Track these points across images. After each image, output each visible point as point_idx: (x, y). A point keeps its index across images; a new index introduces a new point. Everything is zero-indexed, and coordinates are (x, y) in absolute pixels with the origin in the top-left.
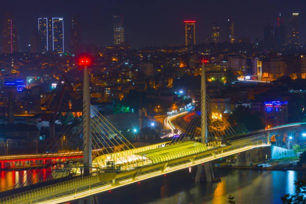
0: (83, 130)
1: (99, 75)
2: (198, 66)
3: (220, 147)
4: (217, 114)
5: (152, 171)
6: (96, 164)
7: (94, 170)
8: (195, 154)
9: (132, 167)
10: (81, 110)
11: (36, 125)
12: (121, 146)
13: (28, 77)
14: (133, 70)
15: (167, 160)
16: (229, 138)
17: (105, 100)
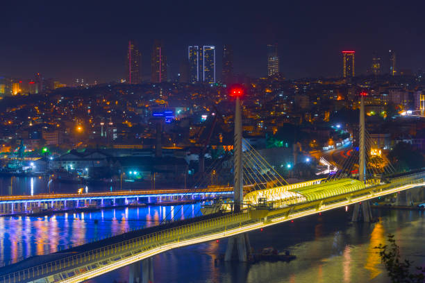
0: (234, 164)
1: (252, 107)
2: (357, 99)
3: (378, 185)
4: (376, 150)
5: (307, 209)
6: (247, 200)
7: (245, 206)
8: (352, 192)
9: (285, 204)
10: (232, 143)
11: (185, 158)
12: (274, 182)
13: (177, 108)
14: (287, 102)
15: (322, 197)
16: (388, 176)
17: (258, 134)
